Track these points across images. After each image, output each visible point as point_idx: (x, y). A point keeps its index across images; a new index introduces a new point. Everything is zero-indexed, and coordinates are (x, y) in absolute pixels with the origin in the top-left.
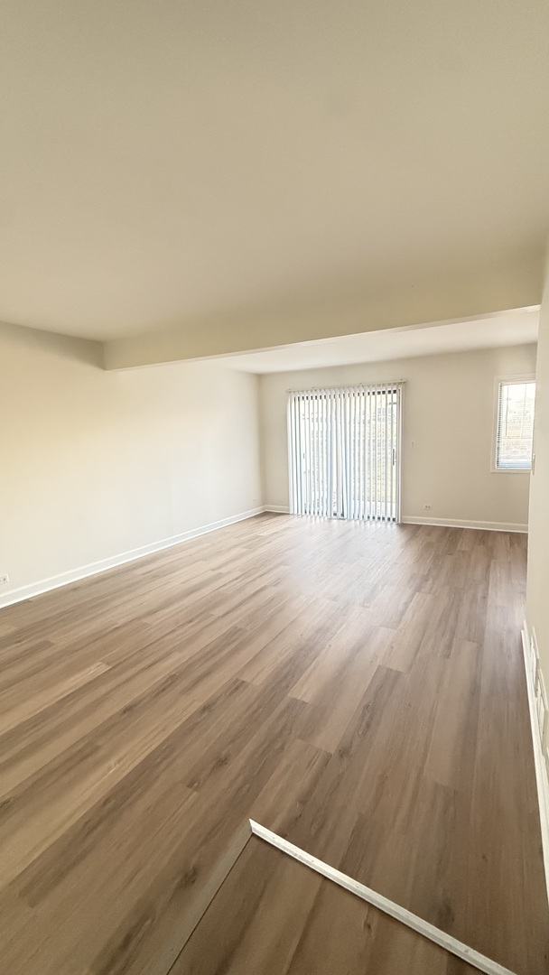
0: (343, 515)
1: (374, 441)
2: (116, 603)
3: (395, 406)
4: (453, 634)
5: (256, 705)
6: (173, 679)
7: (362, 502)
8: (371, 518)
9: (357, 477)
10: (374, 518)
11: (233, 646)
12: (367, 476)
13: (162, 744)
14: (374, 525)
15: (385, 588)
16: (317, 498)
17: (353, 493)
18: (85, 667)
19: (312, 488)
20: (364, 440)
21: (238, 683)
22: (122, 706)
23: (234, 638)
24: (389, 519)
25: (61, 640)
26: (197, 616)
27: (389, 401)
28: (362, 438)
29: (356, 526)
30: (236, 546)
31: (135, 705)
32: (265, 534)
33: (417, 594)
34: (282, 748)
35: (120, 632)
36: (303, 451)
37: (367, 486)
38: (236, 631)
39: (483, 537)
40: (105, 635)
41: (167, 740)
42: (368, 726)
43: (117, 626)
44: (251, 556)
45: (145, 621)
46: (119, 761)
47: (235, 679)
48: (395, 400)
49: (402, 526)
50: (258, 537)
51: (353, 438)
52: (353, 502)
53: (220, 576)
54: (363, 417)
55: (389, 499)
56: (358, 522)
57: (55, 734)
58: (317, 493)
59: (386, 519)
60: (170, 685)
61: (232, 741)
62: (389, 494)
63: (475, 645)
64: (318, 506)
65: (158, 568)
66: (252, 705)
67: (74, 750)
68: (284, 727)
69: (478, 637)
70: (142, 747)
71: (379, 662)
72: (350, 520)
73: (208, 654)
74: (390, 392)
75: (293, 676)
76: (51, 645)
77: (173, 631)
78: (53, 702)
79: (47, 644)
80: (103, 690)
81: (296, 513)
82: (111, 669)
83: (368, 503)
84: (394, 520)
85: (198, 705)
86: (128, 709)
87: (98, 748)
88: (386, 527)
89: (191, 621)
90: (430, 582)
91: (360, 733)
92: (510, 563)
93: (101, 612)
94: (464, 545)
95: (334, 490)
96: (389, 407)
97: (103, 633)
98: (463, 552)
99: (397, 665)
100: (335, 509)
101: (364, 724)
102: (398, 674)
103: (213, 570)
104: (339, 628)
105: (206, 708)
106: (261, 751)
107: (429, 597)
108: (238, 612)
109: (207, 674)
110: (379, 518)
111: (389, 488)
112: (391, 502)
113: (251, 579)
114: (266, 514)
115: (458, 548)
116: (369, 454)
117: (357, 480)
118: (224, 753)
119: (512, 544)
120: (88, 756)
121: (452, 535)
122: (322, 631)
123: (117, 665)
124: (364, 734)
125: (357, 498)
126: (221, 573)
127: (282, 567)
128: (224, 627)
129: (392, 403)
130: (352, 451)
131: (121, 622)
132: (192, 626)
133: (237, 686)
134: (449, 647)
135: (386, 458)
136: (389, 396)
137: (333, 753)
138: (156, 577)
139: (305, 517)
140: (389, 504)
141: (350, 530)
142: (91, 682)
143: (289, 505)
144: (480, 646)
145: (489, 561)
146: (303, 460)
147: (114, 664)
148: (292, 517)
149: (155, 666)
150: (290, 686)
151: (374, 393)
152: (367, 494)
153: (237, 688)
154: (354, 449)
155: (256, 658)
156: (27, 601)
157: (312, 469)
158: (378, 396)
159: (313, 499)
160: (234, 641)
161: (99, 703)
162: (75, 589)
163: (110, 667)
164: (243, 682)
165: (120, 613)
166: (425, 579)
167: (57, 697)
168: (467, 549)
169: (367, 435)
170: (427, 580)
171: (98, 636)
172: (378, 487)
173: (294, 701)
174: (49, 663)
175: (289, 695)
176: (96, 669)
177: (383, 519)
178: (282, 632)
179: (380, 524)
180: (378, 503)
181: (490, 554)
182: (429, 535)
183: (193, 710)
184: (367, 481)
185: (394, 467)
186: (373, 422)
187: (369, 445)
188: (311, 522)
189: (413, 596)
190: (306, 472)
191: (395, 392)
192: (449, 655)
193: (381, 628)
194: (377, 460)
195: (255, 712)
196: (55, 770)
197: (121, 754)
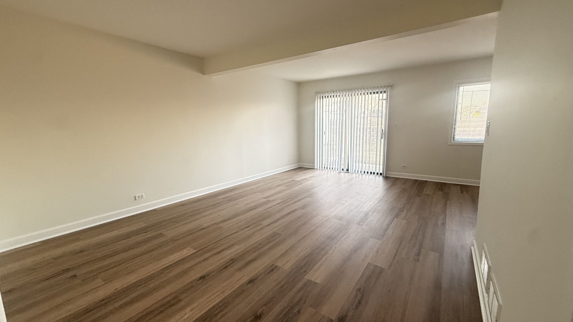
0: (348, 170)
1: (370, 128)
2: (205, 214)
3: (384, 101)
4: (421, 246)
5: (282, 283)
6: (233, 261)
7: (361, 164)
8: (366, 172)
9: (358, 150)
10: (368, 172)
11: (272, 244)
12: (364, 149)
13: (221, 301)
14: (367, 177)
15: (374, 214)
16: (332, 161)
17: (355, 158)
18: (182, 249)
19: (329, 155)
20: (363, 128)
21: (273, 267)
22: (199, 275)
23: (273, 239)
24: (378, 174)
25: (170, 233)
26: (252, 224)
27: (381, 98)
28: (362, 127)
29: (356, 177)
30: (280, 185)
31: (208, 275)
32: (298, 179)
33: (396, 219)
34: (299, 312)
35: (204, 231)
36: (324, 130)
37: (364, 155)
38: (275, 235)
39: (441, 187)
40: (195, 232)
41: (224, 299)
42: (360, 303)
43: (203, 227)
44: (288, 191)
45: (221, 225)
46: (192, 310)
47: (271, 264)
48: (385, 97)
49: (386, 178)
50: (294, 181)
51: (356, 126)
52: (355, 164)
53: (269, 202)
54: (363, 115)
55: (378, 163)
56: (357, 175)
57: (156, 289)
58: (332, 158)
59: (376, 173)
60: (230, 265)
61: (265, 305)
62: (378, 160)
63: (438, 254)
64: (333, 165)
65: (231, 196)
66: (280, 282)
67: (166, 300)
68: (301, 300)
69: (440, 250)
70: (207, 303)
71: (368, 260)
72: (352, 173)
73: (256, 248)
74: (381, 92)
75: (310, 265)
76: (164, 235)
77: (237, 232)
78: (159, 269)
79: (161, 235)
80: (188, 265)
81: (318, 168)
82: (196, 252)
83: (364, 165)
84: (381, 174)
85: (246, 279)
86: (203, 278)
87: (179, 301)
88: (375, 178)
89: (248, 227)
90: (405, 212)
91: (354, 307)
92: (461, 203)
93: (195, 218)
94: (428, 191)
95: (343, 156)
96: (381, 101)
97: (194, 231)
98: (428, 195)
99: (382, 263)
100: (342, 167)
101: (357, 301)
102: (382, 270)
103: (265, 198)
104: (342, 237)
105: (251, 281)
106: (284, 312)
107: (404, 221)
108: (278, 224)
109: (254, 260)
110: (371, 173)
111: (378, 157)
112: (380, 164)
113: (288, 204)
114: (300, 169)
115: (424, 192)
116: (366, 136)
117: (358, 151)
118: (260, 311)
119: (462, 192)
120: (173, 305)
121: (420, 185)
122: (331, 238)
123: (201, 250)
124: (356, 308)
125: (357, 161)
126: (269, 200)
127: (308, 199)
128: (267, 232)
129: (383, 99)
130: (355, 135)
131: (206, 225)
132: (248, 230)
133: (272, 269)
134: (419, 254)
135: (377, 134)
136: (381, 95)
137: (333, 319)
138: (230, 200)
139: (324, 171)
140: (378, 166)
141: (352, 179)
142: (183, 259)
143: (314, 164)
144: (441, 255)
145: (446, 202)
146: (324, 136)
147: (198, 249)
148: (316, 170)
149: (223, 252)
150: (307, 271)
151: (371, 93)
152: (364, 159)
153: (272, 270)
154: (357, 133)
155: (286, 253)
156: (155, 210)
157: (329, 143)
158: (374, 95)
159: (329, 161)
160: (272, 241)
161: (185, 272)
162: (183, 205)
163: (196, 251)
164: (277, 266)
165: (205, 221)
166: (402, 210)
167: (161, 266)
168: (430, 193)
169: (365, 125)
170: (402, 211)
171: (191, 232)
172: (371, 155)
173: (309, 281)
174: (160, 246)
175: (306, 277)
176: (187, 252)
177: (374, 173)
178: (304, 237)
179: (372, 176)
180: (371, 165)
181: (447, 197)
182: (404, 184)
183: (242, 281)
184: (364, 152)
185: (383, 140)
186: (369, 118)
187: (366, 131)
188: (328, 173)
189: (393, 220)
190: (325, 145)
191: (385, 92)
192: (418, 259)
193: (371, 239)
194: (371, 140)
195: (282, 286)
196: (151, 312)
197: (194, 305)
